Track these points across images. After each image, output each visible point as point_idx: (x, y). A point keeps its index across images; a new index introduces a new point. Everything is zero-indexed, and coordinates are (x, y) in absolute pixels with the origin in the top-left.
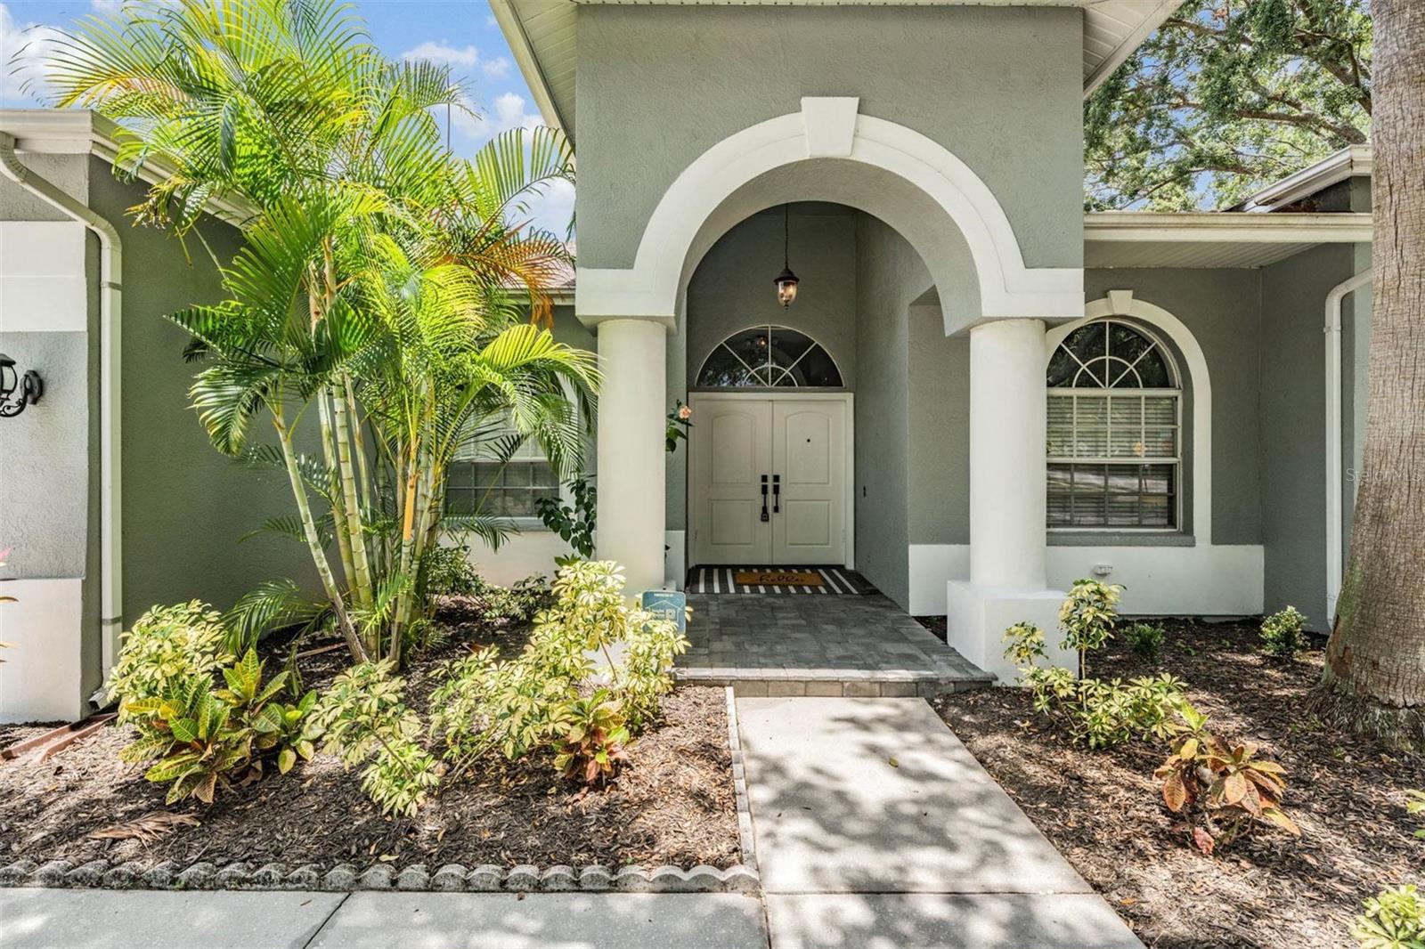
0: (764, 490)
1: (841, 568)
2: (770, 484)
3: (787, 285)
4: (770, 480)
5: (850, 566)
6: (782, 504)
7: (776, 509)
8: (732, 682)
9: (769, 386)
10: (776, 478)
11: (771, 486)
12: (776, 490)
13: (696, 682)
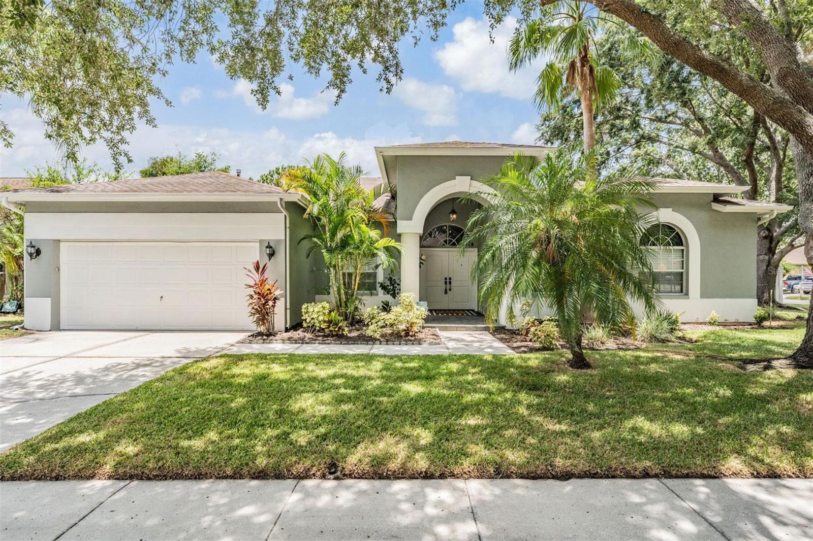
0: (446, 283)
1: (473, 310)
2: (448, 280)
3: (453, 215)
4: (448, 279)
5: (476, 310)
6: (452, 288)
7: (450, 290)
8: (438, 327)
9: (447, 246)
10: (450, 279)
11: (448, 281)
12: (450, 283)
13: (428, 327)
